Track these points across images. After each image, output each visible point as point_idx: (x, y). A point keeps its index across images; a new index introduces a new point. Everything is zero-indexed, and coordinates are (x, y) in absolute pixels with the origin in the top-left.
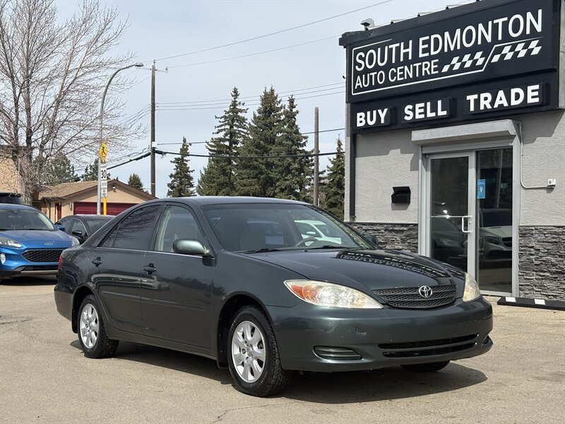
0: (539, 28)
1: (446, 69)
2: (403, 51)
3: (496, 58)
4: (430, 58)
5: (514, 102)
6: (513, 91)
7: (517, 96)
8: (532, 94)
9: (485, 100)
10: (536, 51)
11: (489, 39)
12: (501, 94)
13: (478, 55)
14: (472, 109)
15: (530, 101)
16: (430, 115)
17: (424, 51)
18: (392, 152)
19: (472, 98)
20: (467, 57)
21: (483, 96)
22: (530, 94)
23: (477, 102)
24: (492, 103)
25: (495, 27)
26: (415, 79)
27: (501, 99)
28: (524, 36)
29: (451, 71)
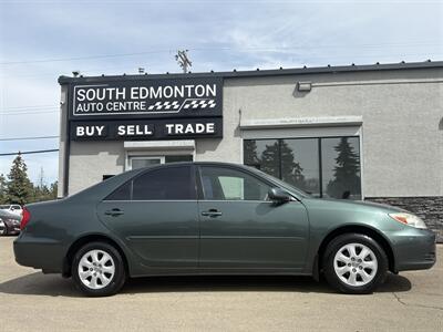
0: (214, 94)
1: (151, 108)
2: (118, 93)
3: (187, 106)
4: (139, 100)
5: (198, 131)
6: (198, 125)
7: (200, 128)
8: (210, 128)
9: (179, 129)
10: (213, 106)
11: (182, 95)
12: (189, 126)
13: (175, 103)
14: (170, 132)
15: (208, 131)
16: (138, 133)
17: (135, 95)
18: (101, 153)
19: (170, 126)
20: (166, 103)
21: (177, 126)
22: (208, 128)
23: (173, 129)
24: (184, 130)
25: (186, 90)
26: (127, 110)
27: (189, 128)
28: (204, 96)
29: (155, 109)
